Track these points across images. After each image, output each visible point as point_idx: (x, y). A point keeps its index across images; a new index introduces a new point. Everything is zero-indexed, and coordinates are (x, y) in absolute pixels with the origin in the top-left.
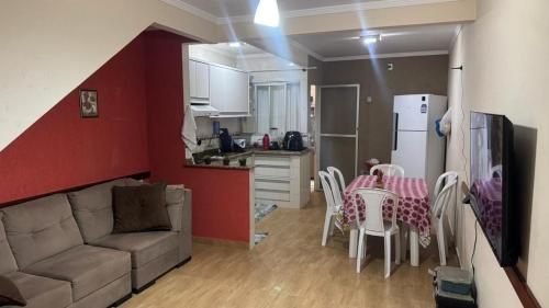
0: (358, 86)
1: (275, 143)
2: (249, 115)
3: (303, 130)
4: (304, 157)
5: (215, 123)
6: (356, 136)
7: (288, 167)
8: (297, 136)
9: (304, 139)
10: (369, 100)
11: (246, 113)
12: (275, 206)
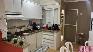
0: (78, 9)
1: (50, 27)
2: (42, 19)
3: (59, 23)
4: (58, 33)
5: (30, 21)
6: (76, 25)
7: (53, 36)
8: (57, 25)
9: (59, 26)
10: (81, 14)
11: (41, 18)
12: (49, 48)
